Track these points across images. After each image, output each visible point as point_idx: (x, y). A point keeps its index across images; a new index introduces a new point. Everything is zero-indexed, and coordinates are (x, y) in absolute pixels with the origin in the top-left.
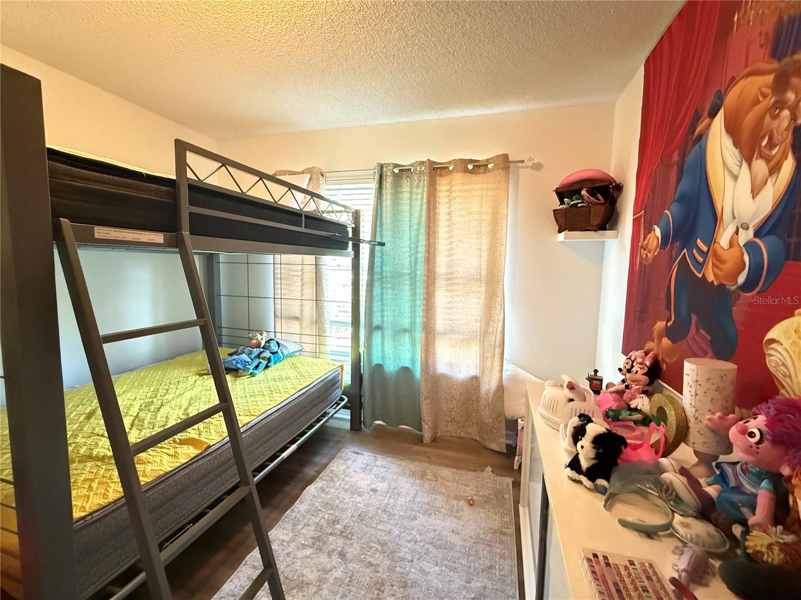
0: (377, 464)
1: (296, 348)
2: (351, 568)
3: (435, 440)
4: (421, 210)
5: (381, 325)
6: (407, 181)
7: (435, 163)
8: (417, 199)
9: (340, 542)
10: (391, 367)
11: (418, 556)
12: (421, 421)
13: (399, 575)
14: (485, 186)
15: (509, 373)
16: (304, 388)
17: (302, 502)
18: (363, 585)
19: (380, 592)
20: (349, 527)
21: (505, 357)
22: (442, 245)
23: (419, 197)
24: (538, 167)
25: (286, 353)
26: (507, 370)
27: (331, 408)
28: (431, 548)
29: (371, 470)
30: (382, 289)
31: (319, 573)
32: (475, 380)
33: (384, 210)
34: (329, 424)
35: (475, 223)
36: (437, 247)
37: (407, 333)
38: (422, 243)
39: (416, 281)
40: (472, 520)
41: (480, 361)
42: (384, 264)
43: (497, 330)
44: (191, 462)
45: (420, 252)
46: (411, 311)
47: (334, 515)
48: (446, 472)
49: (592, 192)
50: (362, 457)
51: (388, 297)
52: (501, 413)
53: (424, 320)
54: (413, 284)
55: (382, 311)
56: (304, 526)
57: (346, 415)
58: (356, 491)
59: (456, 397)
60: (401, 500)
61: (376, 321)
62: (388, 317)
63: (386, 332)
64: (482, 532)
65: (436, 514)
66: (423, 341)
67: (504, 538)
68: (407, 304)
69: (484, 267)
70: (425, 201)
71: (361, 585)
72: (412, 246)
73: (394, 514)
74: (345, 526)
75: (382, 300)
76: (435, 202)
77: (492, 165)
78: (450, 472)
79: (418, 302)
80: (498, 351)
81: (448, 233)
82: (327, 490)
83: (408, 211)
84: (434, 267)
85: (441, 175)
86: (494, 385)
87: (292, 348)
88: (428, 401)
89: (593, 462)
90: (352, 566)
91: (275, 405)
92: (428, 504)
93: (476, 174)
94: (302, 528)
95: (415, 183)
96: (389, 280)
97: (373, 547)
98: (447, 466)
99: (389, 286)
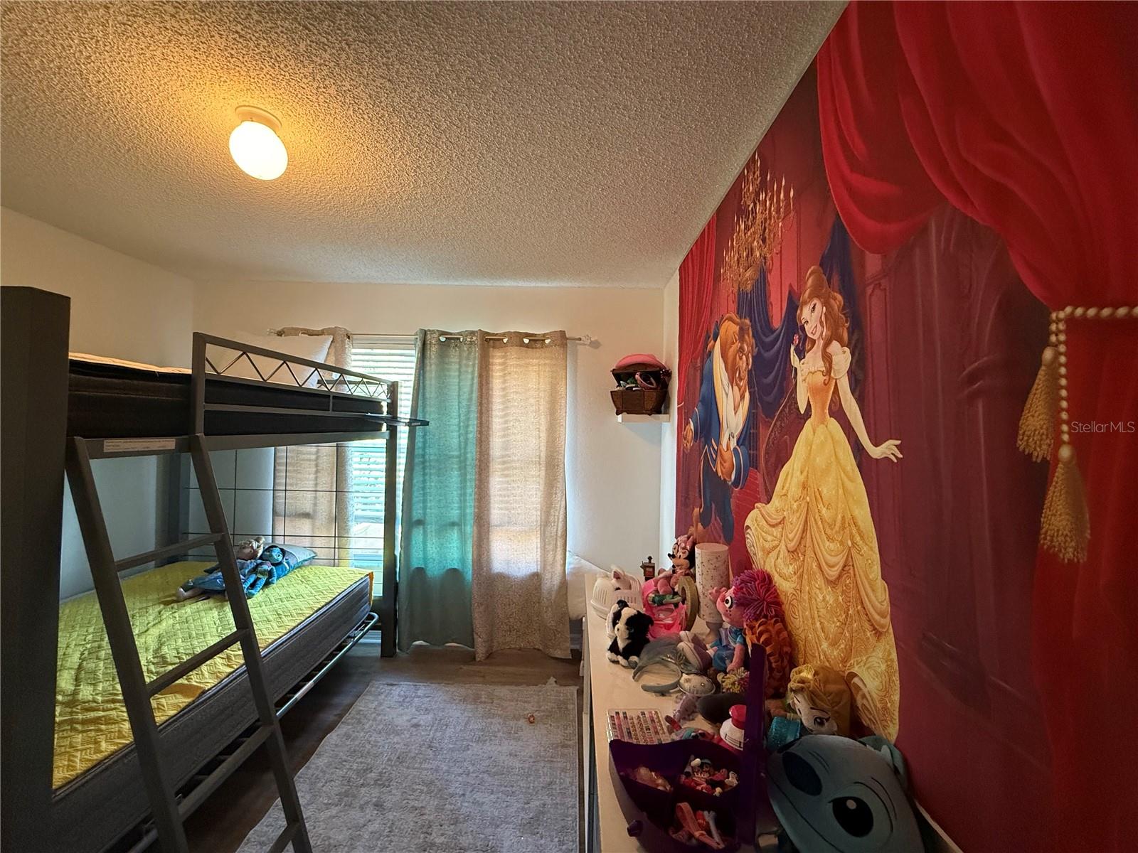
0: (419, 694)
1: (307, 555)
2: (391, 817)
3: (490, 655)
4: (472, 385)
5: (422, 519)
6: (456, 351)
7: (488, 334)
8: (467, 372)
9: (375, 792)
10: (434, 570)
11: (470, 789)
12: (473, 635)
13: (448, 812)
14: (542, 362)
15: (572, 566)
16: (323, 607)
17: (320, 755)
18: (407, 832)
19: (426, 835)
20: (385, 773)
21: (568, 549)
22: (497, 423)
23: (470, 370)
24: (596, 345)
25: (292, 562)
26: (570, 564)
27: (356, 630)
28: (486, 776)
29: (410, 703)
30: (424, 475)
31: (350, 831)
32: (536, 577)
33: (428, 382)
34: (351, 653)
35: (532, 401)
36: (490, 426)
37: (456, 528)
38: (474, 422)
39: (466, 465)
40: (532, 738)
41: (541, 556)
42: (427, 445)
43: (558, 519)
44: (181, 713)
45: (472, 432)
46: (461, 500)
47: (365, 763)
48: (503, 691)
49: (645, 377)
50: (399, 690)
51: (433, 484)
52: (566, 613)
53: (476, 510)
54: (463, 468)
55: (424, 501)
56: (326, 783)
57: (375, 639)
58: (392, 730)
59: (514, 600)
60: (449, 731)
61: (417, 514)
62: (431, 509)
63: (429, 527)
64: (542, 749)
65: (491, 740)
66: (476, 535)
67: (566, 751)
68: (455, 493)
69: (543, 449)
70: (476, 375)
71: (404, 832)
72: (462, 424)
73: (442, 748)
74: (381, 773)
75: (424, 488)
76: (488, 377)
77: (549, 340)
78: (508, 690)
79: (469, 491)
80: (560, 543)
81: (503, 410)
82: (354, 735)
83: (457, 384)
84: (488, 449)
85: (494, 347)
86: (557, 581)
87: (301, 556)
88: (482, 608)
89: (628, 642)
90: (390, 816)
91: (285, 631)
92: (482, 730)
93: (533, 348)
94: (323, 786)
95: (465, 354)
96: (432, 464)
97: (417, 789)
98: (504, 684)
99: (433, 471)
